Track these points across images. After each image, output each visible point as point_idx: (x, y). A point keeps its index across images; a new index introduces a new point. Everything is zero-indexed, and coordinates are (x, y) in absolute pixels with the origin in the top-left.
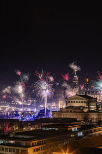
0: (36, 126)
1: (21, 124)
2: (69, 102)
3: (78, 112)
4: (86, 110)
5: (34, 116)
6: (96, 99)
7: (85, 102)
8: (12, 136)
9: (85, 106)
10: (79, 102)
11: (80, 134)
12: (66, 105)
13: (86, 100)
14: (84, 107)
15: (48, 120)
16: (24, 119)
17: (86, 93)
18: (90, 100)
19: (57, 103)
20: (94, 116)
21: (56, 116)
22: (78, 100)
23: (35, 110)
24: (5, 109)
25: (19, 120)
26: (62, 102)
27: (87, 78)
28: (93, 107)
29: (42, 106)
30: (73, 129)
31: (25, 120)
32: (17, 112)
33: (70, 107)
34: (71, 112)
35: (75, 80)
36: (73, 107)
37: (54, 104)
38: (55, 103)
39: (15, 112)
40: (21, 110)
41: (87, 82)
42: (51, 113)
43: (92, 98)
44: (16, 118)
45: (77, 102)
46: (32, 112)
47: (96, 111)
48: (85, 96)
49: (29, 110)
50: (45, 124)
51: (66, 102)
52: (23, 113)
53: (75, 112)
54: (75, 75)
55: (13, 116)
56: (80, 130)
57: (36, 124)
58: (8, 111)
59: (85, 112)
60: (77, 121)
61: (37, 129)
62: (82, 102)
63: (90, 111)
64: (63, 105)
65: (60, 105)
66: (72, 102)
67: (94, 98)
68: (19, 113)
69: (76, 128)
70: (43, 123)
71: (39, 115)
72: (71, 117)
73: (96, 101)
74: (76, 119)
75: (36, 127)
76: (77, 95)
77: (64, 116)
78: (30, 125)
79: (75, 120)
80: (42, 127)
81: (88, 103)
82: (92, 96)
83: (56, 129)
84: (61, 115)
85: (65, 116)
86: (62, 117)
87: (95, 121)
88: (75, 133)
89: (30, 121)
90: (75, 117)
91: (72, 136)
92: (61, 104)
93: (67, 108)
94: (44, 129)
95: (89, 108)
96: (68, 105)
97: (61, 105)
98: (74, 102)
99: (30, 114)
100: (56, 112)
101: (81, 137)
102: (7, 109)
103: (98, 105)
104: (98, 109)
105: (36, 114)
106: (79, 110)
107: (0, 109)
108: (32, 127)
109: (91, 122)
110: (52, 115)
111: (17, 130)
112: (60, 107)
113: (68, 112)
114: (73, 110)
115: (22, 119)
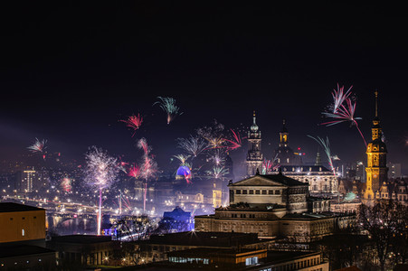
0: (154, 253)
1: (117, 249)
2: (238, 192)
3: (262, 219)
4: (280, 213)
5: (148, 230)
6: (307, 184)
7: (277, 192)
9: (279, 202)
10: (264, 192)
12: (232, 199)
13: (280, 188)
14: (276, 206)
15: (185, 237)
16: (124, 235)
17: (280, 170)
18: (291, 187)
19: (208, 195)
20: (302, 228)
21: (205, 228)
22: (261, 189)
23: (152, 213)
24: (75, 211)
25: (110, 237)
26: (219, 192)
27: (284, 131)
28: (299, 206)
29: (169, 203)
30: (248, 262)
31: (125, 238)
33: (239, 204)
34: (243, 217)
35: (253, 137)
36: (247, 205)
37: (201, 198)
38: (202, 196)
40: (117, 212)
41: (283, 142)
42: (192, 221)
43: (298, 183)
44: (104, 233)
45: (258, 192)
46: (143, 217)
47: (307, 216)
48: (279, 178)
49: (138, 212)
50: (177, 248)
51: (232, 193)
52: (122, 220)
53: (252, 217)
54: (252, 124)
56: (264, 263)
57: (156, 249)
58: (84, 216)
59: (276, 218)
60: (258, 241)
61: (157, 260)
62: (271, 192)
63: (291, 216)
64: (223, 199)
65: (214, 200)
66: (245, 192)
67: (301, 184)
68: (112, 220)
69: (256, 258)
70: (171, 247)
71: (162, 225)
72: (244, 231)
73: (307, 191)
74: (256, 235)
75: (156, 256)
77: (225, 227)
78: (138, 252)
79: (253, 238)
80: (170, 254)
81: (287, 196)
82: (296, 177)
83: (206, 261)
84: (217, 225)
85: (228, 229)
86: (221, 230)
87: (302, 239)
88: (254, 270)
89: (139, 241)
90: (252, 230)
92: (217, 198)
93: (232, 207)
94: (174, 260)
95: (288, 208)
96: (236, 201)
97: (219, 199)
98: (251, 192)
99: (140, 224)
100: (205, 216)
102: (80, 210)
103: (311, 200)
104: (310, 210)
105: (156, 224)
106: (263, 211)
107: (63, 211)
108: (143, 256)
109: (294, 242)
110: (196, 226)
111: (106, 263)
112: (215, 206)
113: (234, 216)
114: (248, 213)
115: (120, 235)
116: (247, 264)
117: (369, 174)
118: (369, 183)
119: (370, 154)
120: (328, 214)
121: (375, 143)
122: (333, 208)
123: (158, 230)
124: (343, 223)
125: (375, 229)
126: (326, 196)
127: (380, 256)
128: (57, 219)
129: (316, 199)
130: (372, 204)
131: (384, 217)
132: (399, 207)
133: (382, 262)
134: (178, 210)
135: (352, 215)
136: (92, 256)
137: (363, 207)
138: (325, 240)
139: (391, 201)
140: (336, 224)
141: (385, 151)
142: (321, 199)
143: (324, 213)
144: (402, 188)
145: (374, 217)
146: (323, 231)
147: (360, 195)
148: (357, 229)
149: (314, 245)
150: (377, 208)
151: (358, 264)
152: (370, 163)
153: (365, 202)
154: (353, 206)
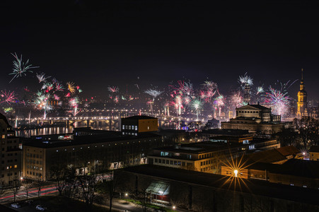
0: (203, 137)
1: (188, 135)
2: (240, 112)
3: (250, 124)
4: (258, 121)
5: (201, 127)
6: (270, 109)
7: (257, 112)
8: (177, 148)
9: (258, 117)
11: (252, 147)
12: (237, 115)
13: (258, 111)
14: (257, 118)
15: (217, 131)
17: (258, 102)
18: (263, 110)
20: (268, 128)
21: (225, 127)
22: (250, 111)
23: (203, 120)
24: (170, 119)
25: (185, 130)
26: (232, 112)
28: (267, 119)
29: (210, 116)
30: (244, 142)
31: (192, 131)
33: (241, 117)
34: (242, 123)
35: (246, 88)
36: (244, 117)
40: (188, 120)
42: (220, 124)
43: (266, 108)
44: (183, 128)
45: (248, 112)
46: (199, 122)
47: (270, 123)
48: (258, 106)
49: (197, 120)
50: (214, 135)
51: (237, 112)
52: (190, 123)
53: (246, 123)
56: (251, 143)
59: (257, 123)
60: (248, 133)
61: (205, 140)
62: (254, 112)
63: (263, 123)
64: (233, 115)
65: (229, 115)
66: (243, 112)
69: (248, 141)
70: (211, 135)
71: (207, 125)
72: (242, 129)
73: (270, 112)
74: (248, 131)
76: (248, 104)
77: (234, 127)
78: (197, 137)
79: (246, 132)
80: (211, 138)
81: (261, 114)
82: (265, 106)
83: (226, 141)
84: (231, 126)
85: (236, 128)
86: (232, 128)
87: (268, 133)
88: (246, 146)
89: (197, 132)
90: (246, 128)
91: (243, 149)
92: (231, 114)
93: (237, 118)
94: (212, 140)
95: (262, 119)
96: (239, 116)
98: (246, 112)
99: (198, 125)
100: (226, 122)
101: (253, 151)
102: (172, 119)
103: (272, 116)
104: (272, 120)
105: (204, 125)
106: (251, 121)
107: (165, 119)
108: (199, 138)
109: (264, 134)
110: (222, 126)
111: (183, 142)
112: (230, 118)
113: (238, 122)
114: (244, 121)
115: (189, 129)
117: (299, 105)
118: (299, 109)
119: (299, 96)
120: (280, 122)
121: (301, 91)
123: (205, 127)
124: (287, 126)
125: (301, 129)
127: (304, 141)
128: (163, 122)
130: (300, 118)
131: (306, 124)
132: (313, 120)
133: (305, 144)
134: (214, 119)
135: (291, 123)
136: (177, 138)
137: (296, 119)
138: (278, 134)
139: (309, 117)
140: (283, 127)
141: (306, 95)
143: (278, 122)
144: (314, 112)
145: (301, 124)
146: (277, 130)
147: (294, 114)
148: (293, 129)
149: (273, 136)
150: (302, 120)
151: (294, 145)
152: (299, 100)
153: (297, 117)
154: (291, 119)
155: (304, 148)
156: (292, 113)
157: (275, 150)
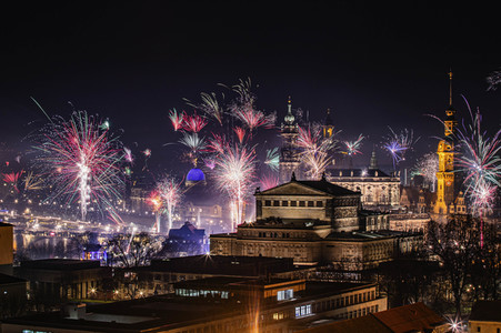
0: (156, 283)
1: (107, 276)
2: (268, 203)
3: (299, 239)
4: (323, 232)
5: (148, 253)
6: (359, 193)
7: (320, 204)
8: (74, 316)
9: (322, 217)
10: (302, 204)
11: (304, 311)
12: (259, 212)
13: (323, 199)
14: (318, 223)
15: (197, 263)
16: (116, 260)
17: (324, 175)
18: (337, 198)
20: (351, 253)
21: (223, 251)
22: (298, 199)
23: (154, 230)
24: (52, 227)
25: (98, 262)
27: (329, 123)
28: (348, 222)
29: (176, 217)
30: (280, 296)
31: (119, 263)
32: (92, 235)
33: (271, 219)
34: (274, 237)
35: (287, 131)
36: (280, 220)
37: (218, 211)
38: (219, 208)
39: (85, 238)
40: (107, 228)
41: (328, 138)
42: (206, 241)
43: (345, 191)
44: (91, 256)
45: (294, 204)
46: (143, 235)
47: (358, 236)
48: (322, 186)
49: (134, 229)
50: (187, 277)
51: (259, 204)
52: (115, 240)
53: (286, 237)
55: (79, 251)
56: (302, 298)
57: (158, 278)
58: (64, 234)
59: (318, 238)
60: (293, 268)
61: (160, 293)
62: (311, 204)
63: (337, 235)
64: (248, 212)
66: (277, 203)
67: (351, 193)
68: (101, 240)
69: (291, 291)
70: (179, 275)
71: (166, 246)
72: (275, 254)
73: (358, 202)
74: (291, 260)
75: (158, 287)
76: (294, 180)
77: (252, 249)
78: (135, 282)
79: (286, 264)
80: (178, 286)
81: (332, 209)
82: (344, 185)
83: (225, 295)
84: (239, 246)
85: (254, 252)
86: (245, 253)
87: (352, 267)
88: (287, 306)
89: (135, 268)
90: (286, 254)
91: (276, 317)
93: (260, 223)
94: (182, 292)
95: (334, 225)
96: (265, 215)
98: (285, 203)
99: (138, 244)
100: (224, 236)
101: (305, 322)
102: (59, 226)
103: (364, 215)
104: (362, 228)
105: (159, 244)
106: (300, 230)
107: (36, 227)
108: (142, 287)
109: (341, 270)
110: (212, 248)
111: (92, 297)
112: (237, 222)
113: (262, 236)
114: (280, 231)
115: (111, 259)
116: (279, 298)
117: (441, 182)
118: (441, 193)
119: (442, 155)
120: (387, 233)
121: (447, 139)
122: (393, 225)
123: (160, 253)
124: (407, 246)
125: (448, 254)
126: (383, 209)
127: (455, 289)
128: (28, 238)
129: (370, 213)
130: (444, 220)
131: (461, 238)
133: (458, 298)
134: (188, 227)
135: (419, 234)
136: (75, 287)
137: (432, 224)
138: (383, 268)
139: (469, 216)
140: (397, 246)
142: (376, 213)
143: (381, 232)
145: (447, 238)
146: (379, 256)
147: (428, 210)
148: (424, 254)
149: (367, 275)
150: (451, 226)
151: (426, 300)
152: (442, 166)
153: (436, 218)
154: (419, 223)
155: (455, 308)
156: (421, 205)
157: (372, 317)
